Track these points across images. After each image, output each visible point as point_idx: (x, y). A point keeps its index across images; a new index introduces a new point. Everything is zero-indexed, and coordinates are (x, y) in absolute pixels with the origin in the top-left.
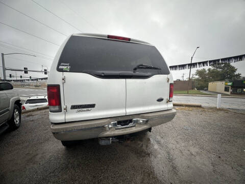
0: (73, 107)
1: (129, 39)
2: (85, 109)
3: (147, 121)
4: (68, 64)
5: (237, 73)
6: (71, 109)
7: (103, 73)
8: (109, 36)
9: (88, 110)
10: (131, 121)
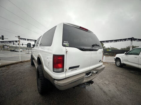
0: (70, 68)
1: (87, 30)
2: (75, 69)
3: (97, 72)
4: (67, 42)
5: (104, 46)
6: (69, 69)
7: (84, 48)
8: (80, 27)
9: (76, 69)
10: (90, 73)
